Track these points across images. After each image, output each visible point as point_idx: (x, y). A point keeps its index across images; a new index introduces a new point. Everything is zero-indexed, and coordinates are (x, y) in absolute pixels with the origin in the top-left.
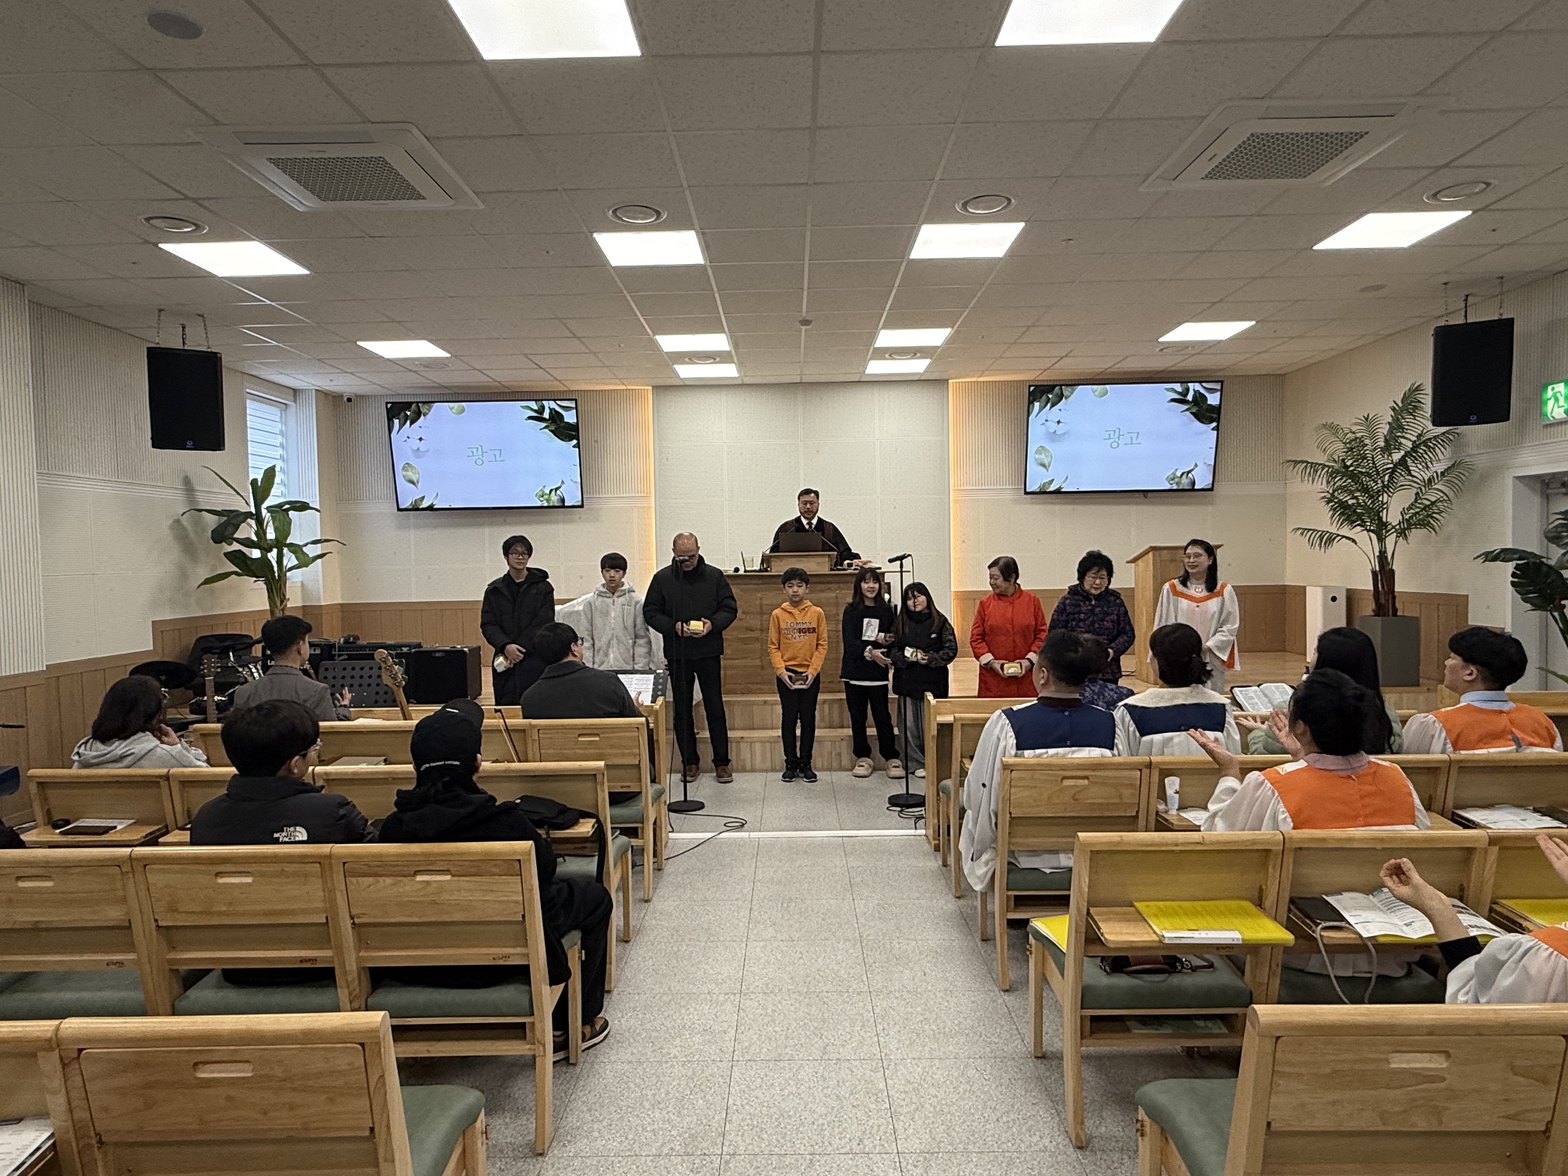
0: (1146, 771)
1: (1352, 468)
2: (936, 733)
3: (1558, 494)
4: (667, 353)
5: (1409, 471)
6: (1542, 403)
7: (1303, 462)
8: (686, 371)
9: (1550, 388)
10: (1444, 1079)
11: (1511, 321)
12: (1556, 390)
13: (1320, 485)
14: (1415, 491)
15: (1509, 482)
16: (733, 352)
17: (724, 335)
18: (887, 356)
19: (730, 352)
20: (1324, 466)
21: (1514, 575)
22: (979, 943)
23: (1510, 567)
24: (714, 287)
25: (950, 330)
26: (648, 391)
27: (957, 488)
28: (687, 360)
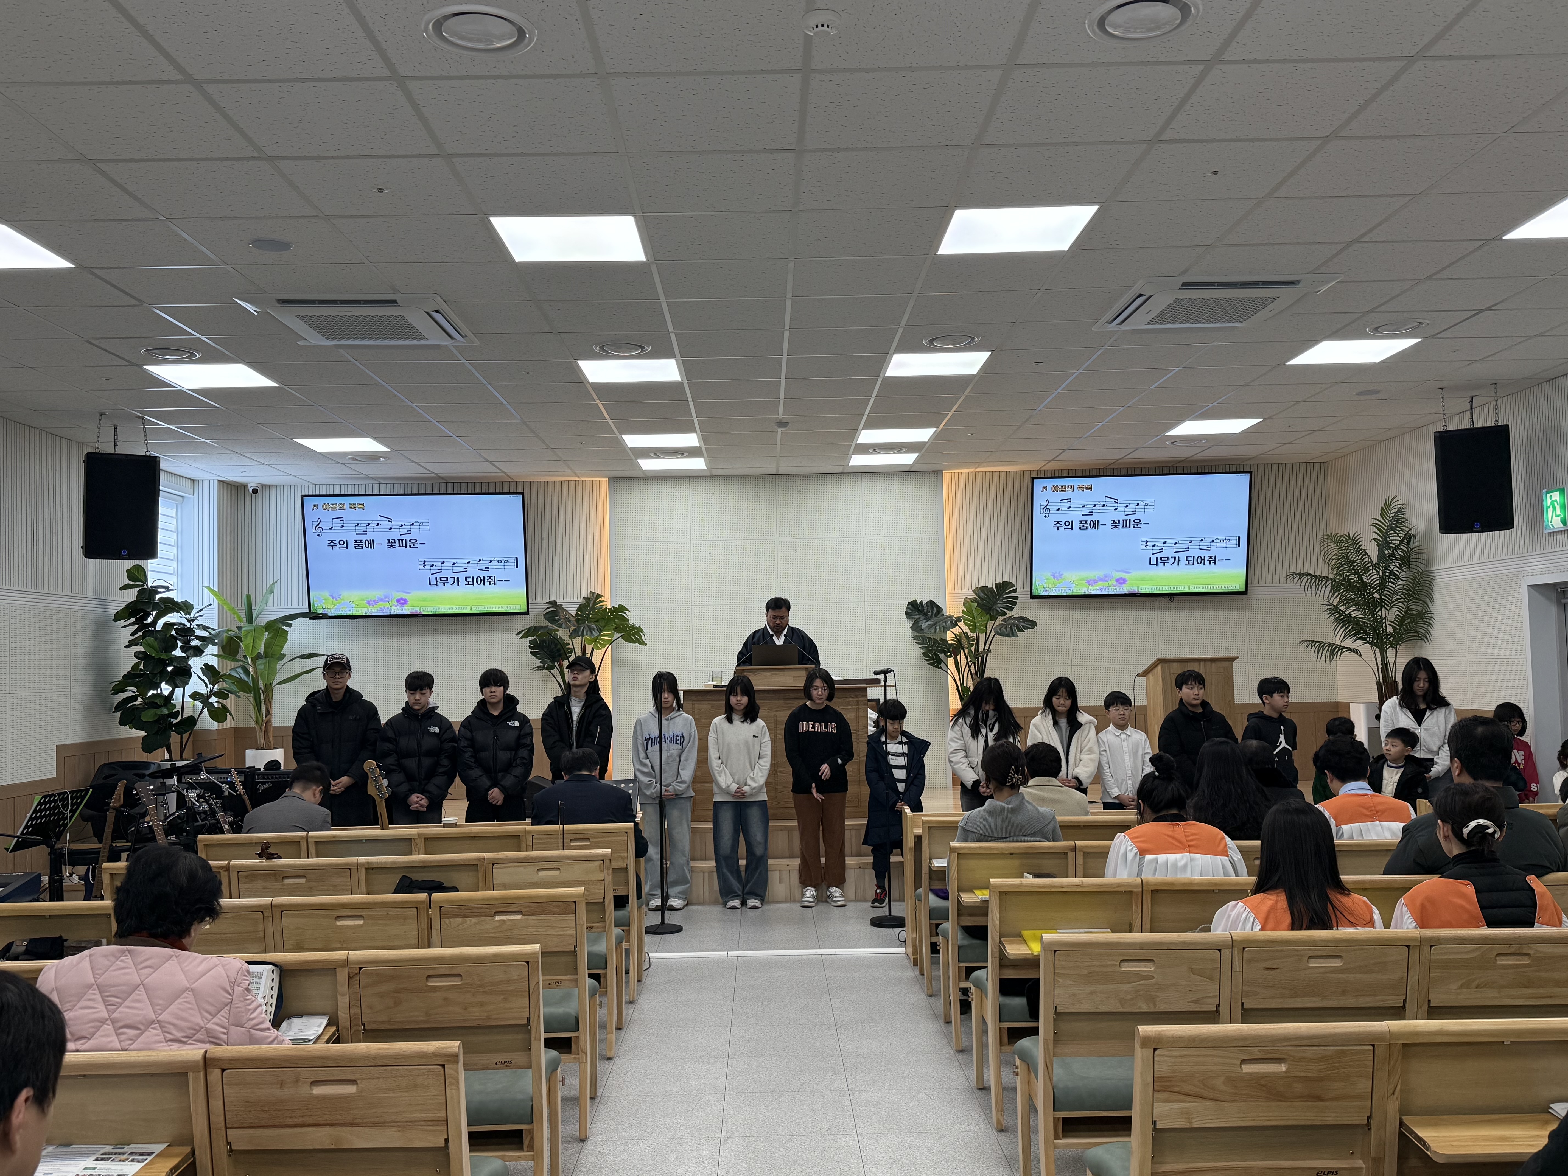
4: (630, 449)
7: (1305, 575)
8: (648, 465)
10: (1153, 978)
11: (1505, 429)
12: (1553, 499)
15: (1527, 590)
16: (703, 448)
17: (695, 435)
18: (871, 451)
19: (700, 448)
24: (690, 399)
25: (935, 429)
26: (604, 482)
27: (953, 591)
28: (652, 455)
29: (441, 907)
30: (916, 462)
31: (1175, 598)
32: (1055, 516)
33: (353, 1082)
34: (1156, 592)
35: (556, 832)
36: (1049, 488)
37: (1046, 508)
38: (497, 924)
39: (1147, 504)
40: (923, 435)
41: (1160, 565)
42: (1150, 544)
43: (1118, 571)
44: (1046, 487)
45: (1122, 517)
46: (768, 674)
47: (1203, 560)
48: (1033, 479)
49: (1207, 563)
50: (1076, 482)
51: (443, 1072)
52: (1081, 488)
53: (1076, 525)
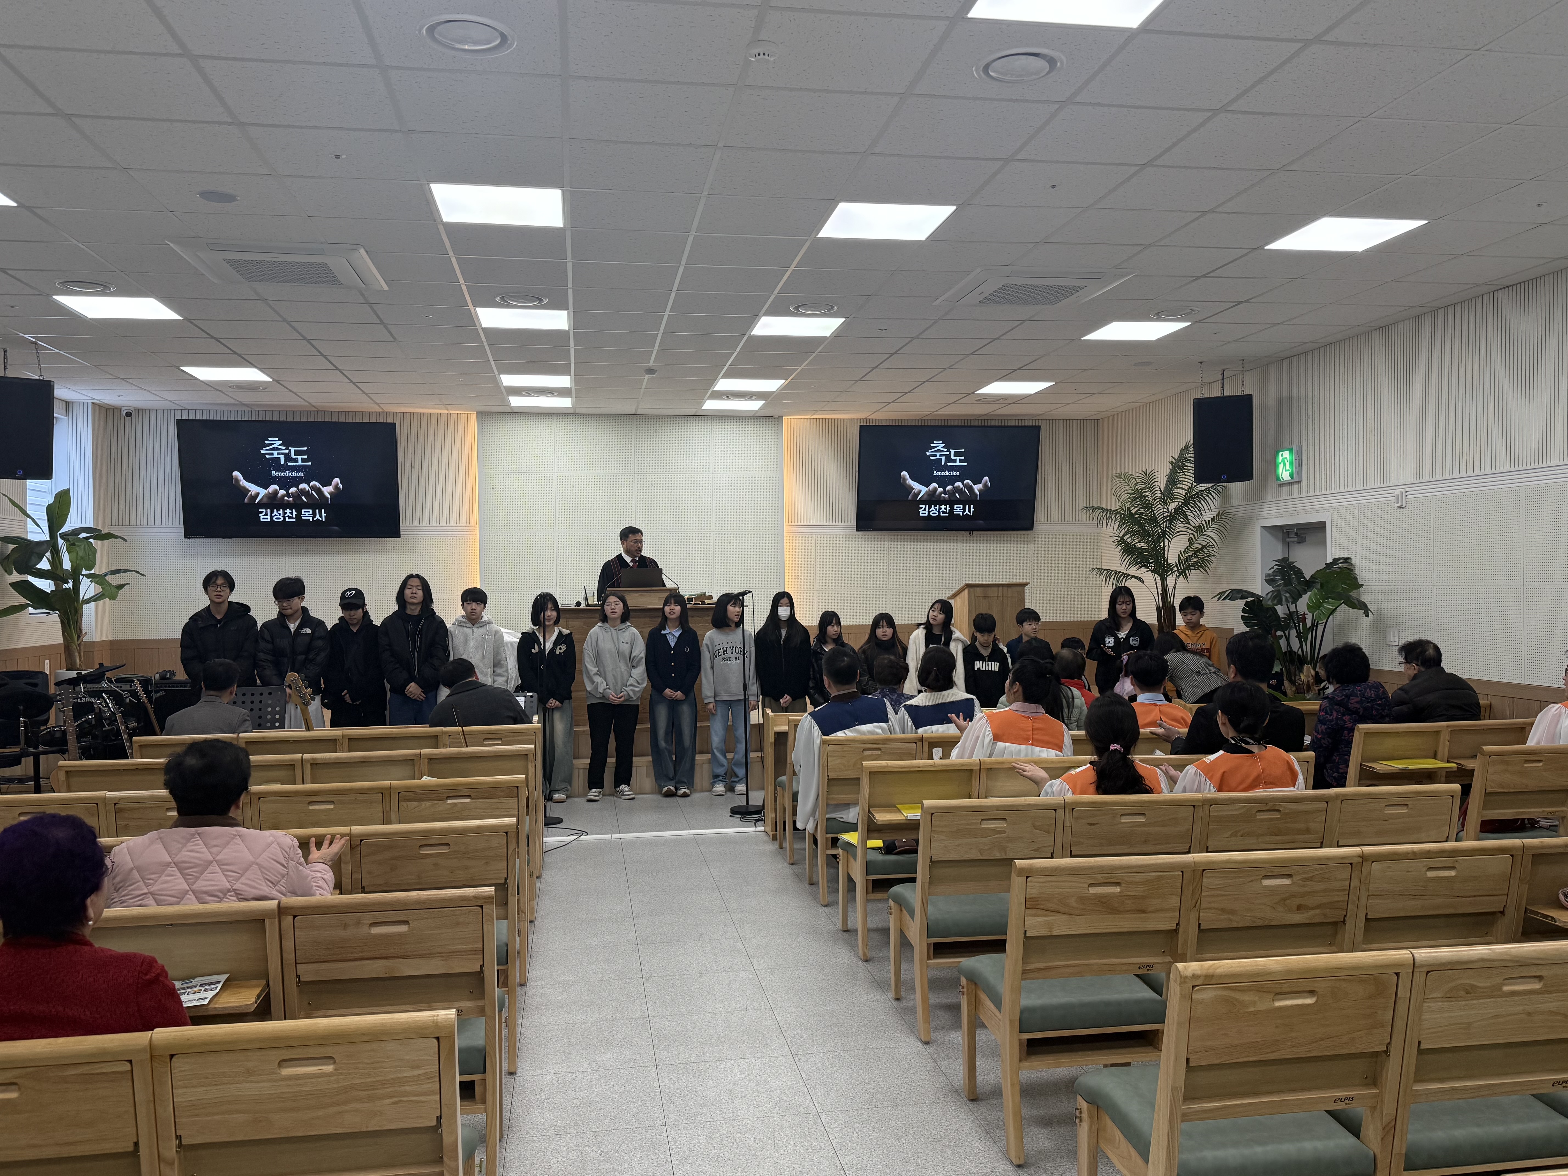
0: (919, 744)
1: (1137, 516)
2: (773, 740)
3: (1293, 542)
4: (505, 387)
5: (1188, 520)
7: (1099, 508)
8: (516, 401)
10: (1005, 832)
11: (1250, 398)
12: (1284, 456)
13: (1112, 529)
14: (1187, 537)
15: (1258, 531)
16: (573, 389)
17: (569, 377)
18: (725, 397)
19: (570, 389)
20: (1118, 513)
21: (1244, 611)
22: (808, 886)
23: (1241, 603)
24: (572, 345)
25: (784, 381)
26: (472, 416)
27: (790, 523)
28: (524, 393)
29: (399, 793)
30: (760, 409)
31: (974, 533)
33: (406, 922)
35: (456, 734)
38: (449, 807)
40: (772, 385)
46: (636, 595)
48: (860, 425)
51: (481, 912)
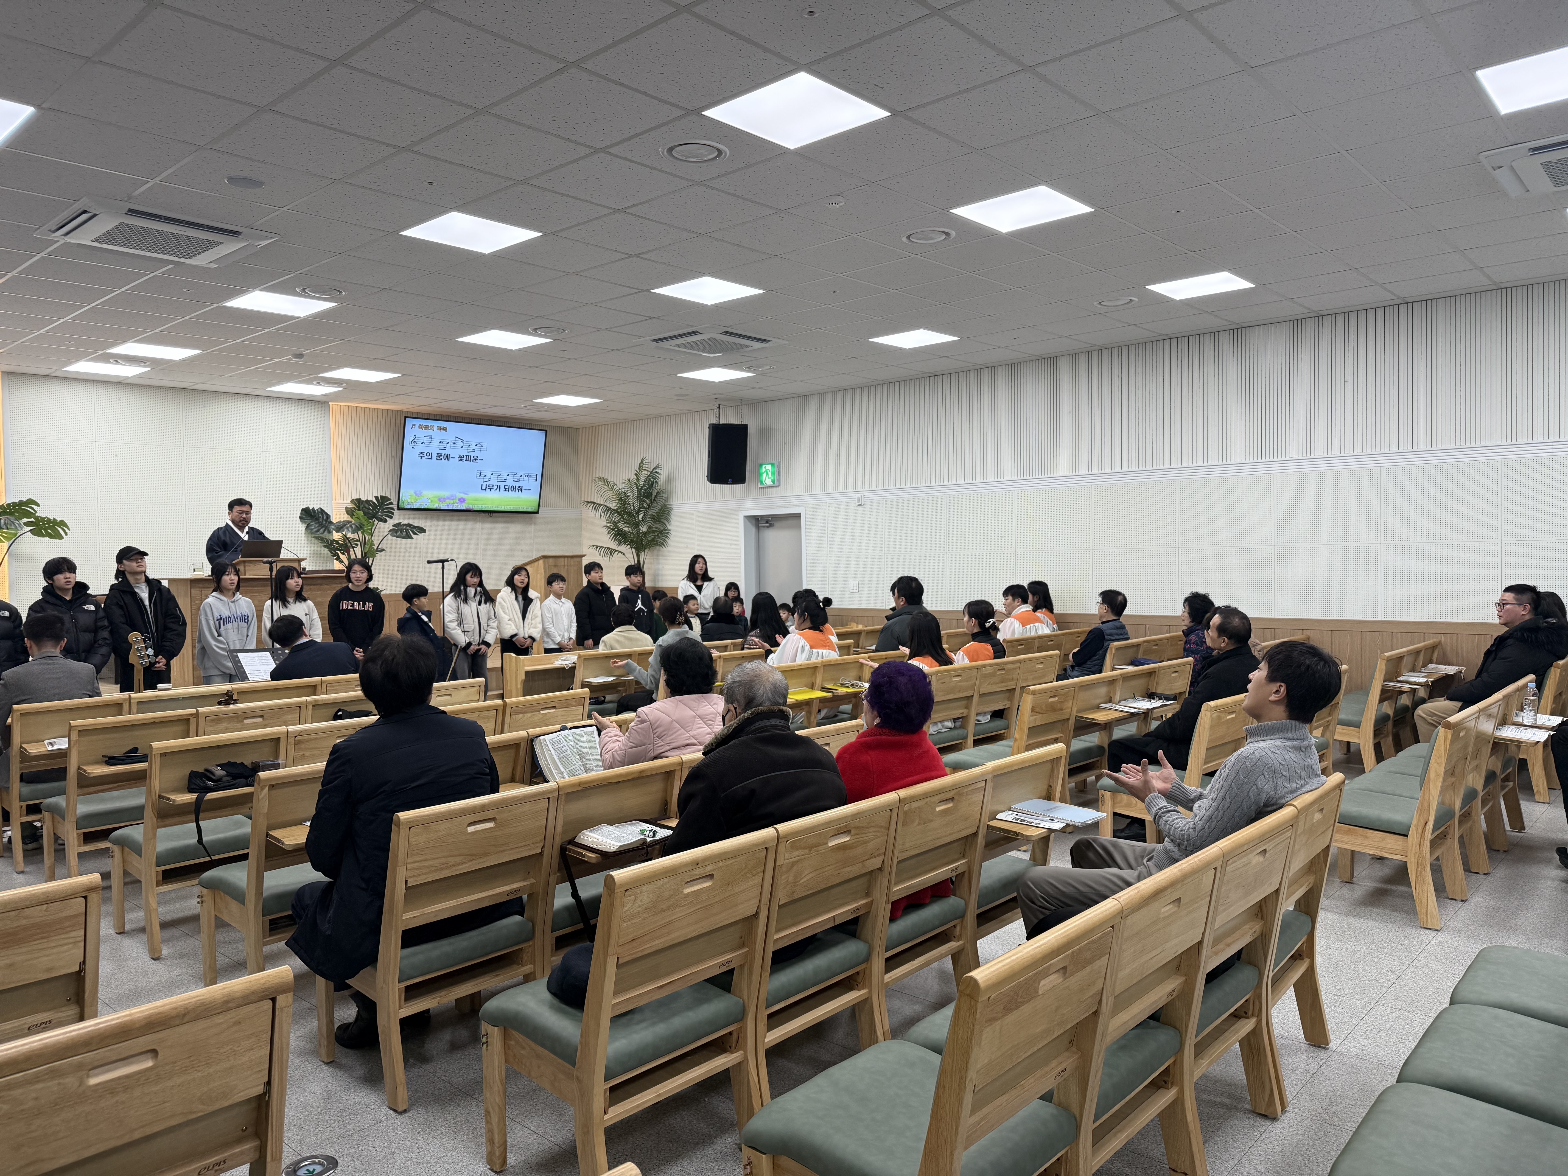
3: (764, 527)
4: (104, 353)
6: (759, 475)
8: (82, 367)
9: (764, 466)
11: (747, 427)
12: (767, 468)
15: (740, 518)
18: (315, 382)
27: (336, 501)
31: (494, 514)
32: (419, 448)
34: (484, 509)
36: (417, 426)
37: (413, 441)
39: (482, 446)
41: (488, 490)
42: (483, 475)
43: (460, 493)
44: (414, 425)
45: (466, 453)
47: (515, 488)
48: (406, 417)
49: (517, 491)
50: (436, 424)
52: (439, 428)
53: (435, 456)
